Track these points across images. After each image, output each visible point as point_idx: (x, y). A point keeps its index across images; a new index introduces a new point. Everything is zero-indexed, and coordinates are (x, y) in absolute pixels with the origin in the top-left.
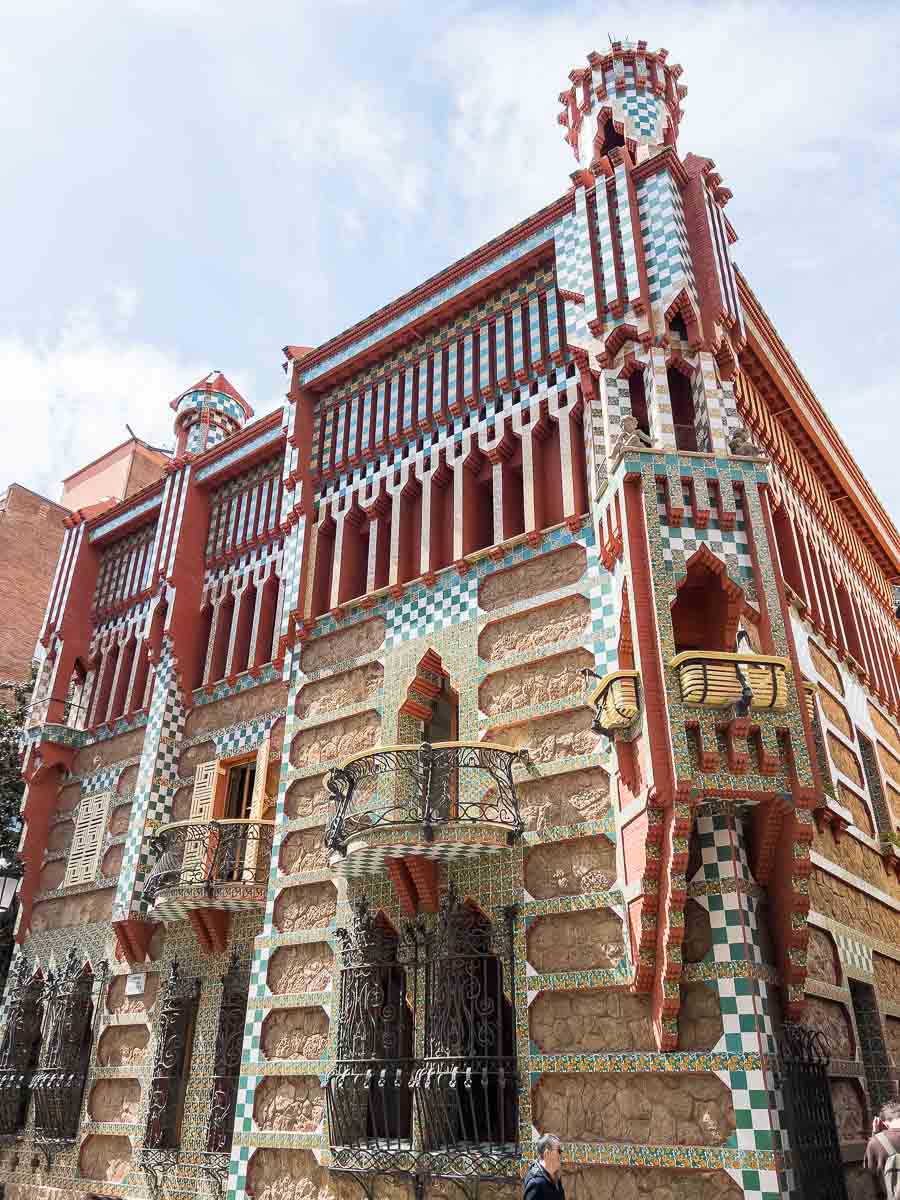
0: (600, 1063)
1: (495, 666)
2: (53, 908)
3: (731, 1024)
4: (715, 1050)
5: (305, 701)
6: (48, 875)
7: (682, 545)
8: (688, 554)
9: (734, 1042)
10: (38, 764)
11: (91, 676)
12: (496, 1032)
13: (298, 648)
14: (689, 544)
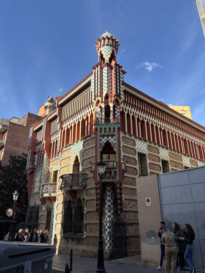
0: (92, 222)
1: (84, 158)
2: (33, 195)
3: (106, 216)
4: (104, 220)
5: (61, 163)
6: (32, 190)
7: (104, 140)
8: (105, 142)
9: (106, 219)
10: (29, 171)
11: (37, 155)
12: (81, 217)
13: (61, 153)
14: (105, 140)
